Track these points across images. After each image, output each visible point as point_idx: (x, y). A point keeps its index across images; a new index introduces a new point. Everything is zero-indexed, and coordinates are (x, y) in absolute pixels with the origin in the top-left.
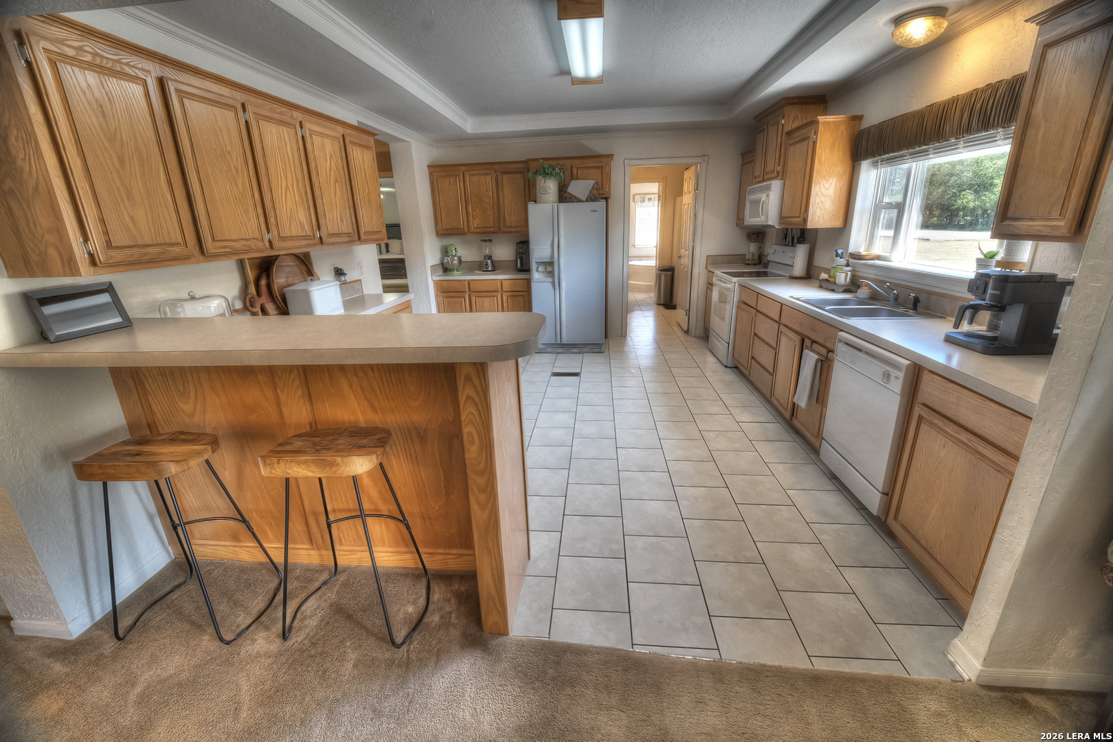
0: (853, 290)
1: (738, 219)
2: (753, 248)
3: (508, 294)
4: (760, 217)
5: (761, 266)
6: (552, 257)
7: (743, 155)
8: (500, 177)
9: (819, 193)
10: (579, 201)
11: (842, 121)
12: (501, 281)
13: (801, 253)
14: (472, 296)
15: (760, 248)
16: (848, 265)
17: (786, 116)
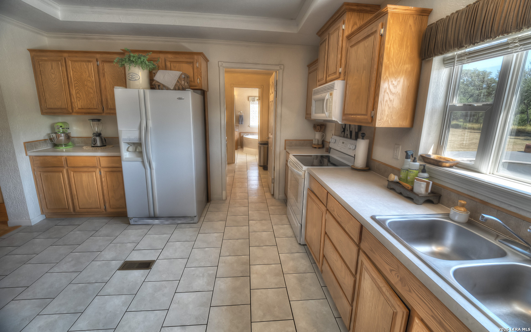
0: (435, 201)
1: (307, 114)
2: (317, 136)
3: (106, 170)
4: (325, 113)
5: (324, 150)
6: (140, 139)
7: (309, 66)
8: (100, 66)
9: (388, 91)
10: (168, 89)
11: (411, 14)
12: (99, 157)
13: (362, 146)
14: (69, 171)
15: (323, 136)
16: (424, 171)
17: (346, 22)
